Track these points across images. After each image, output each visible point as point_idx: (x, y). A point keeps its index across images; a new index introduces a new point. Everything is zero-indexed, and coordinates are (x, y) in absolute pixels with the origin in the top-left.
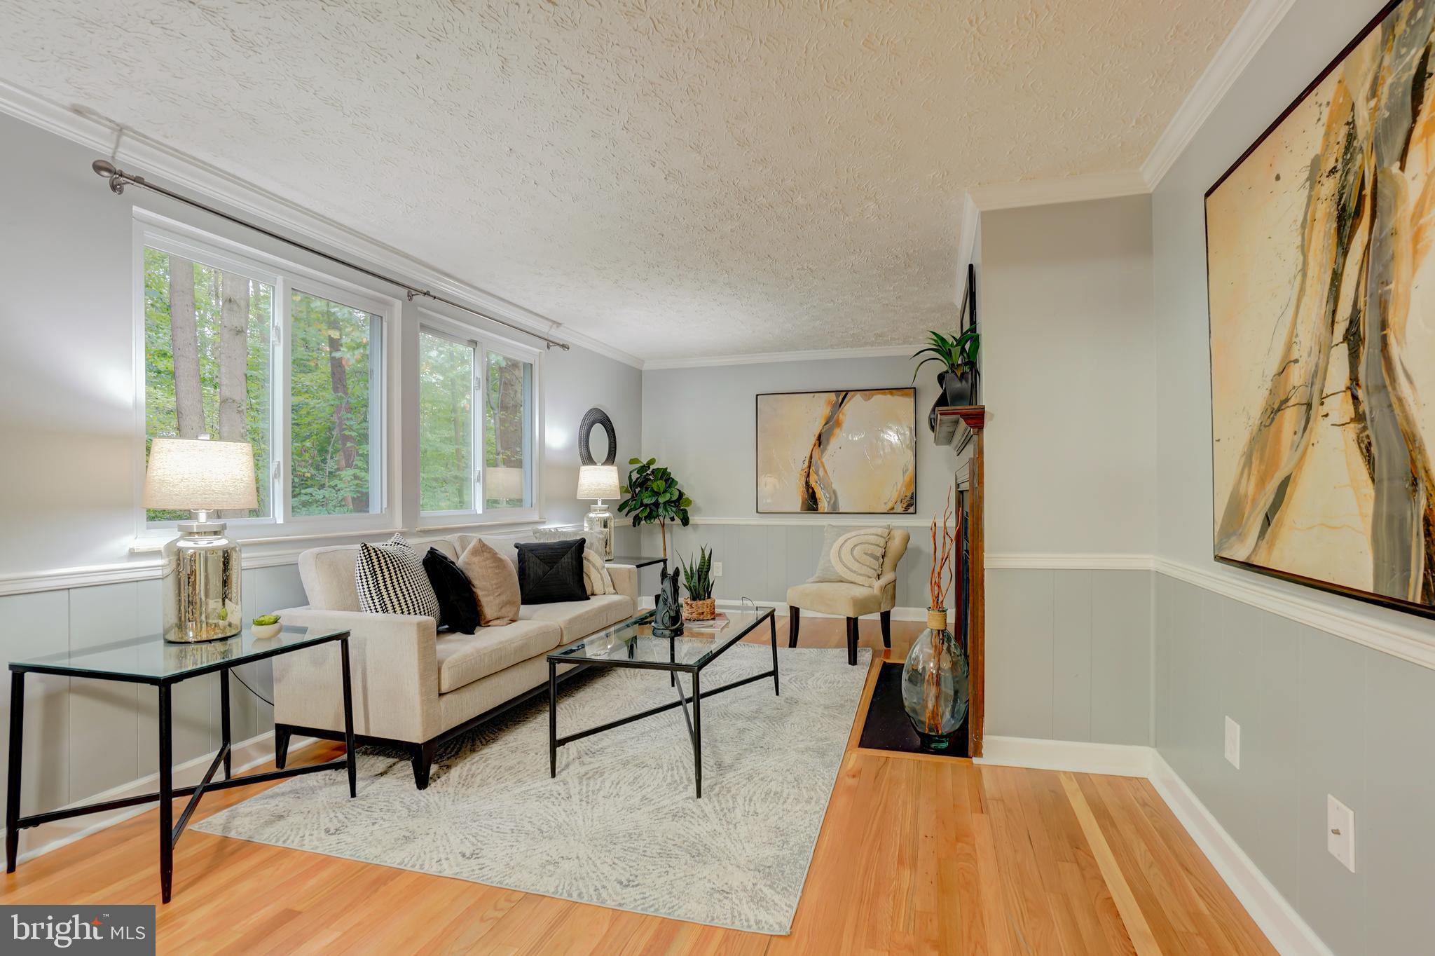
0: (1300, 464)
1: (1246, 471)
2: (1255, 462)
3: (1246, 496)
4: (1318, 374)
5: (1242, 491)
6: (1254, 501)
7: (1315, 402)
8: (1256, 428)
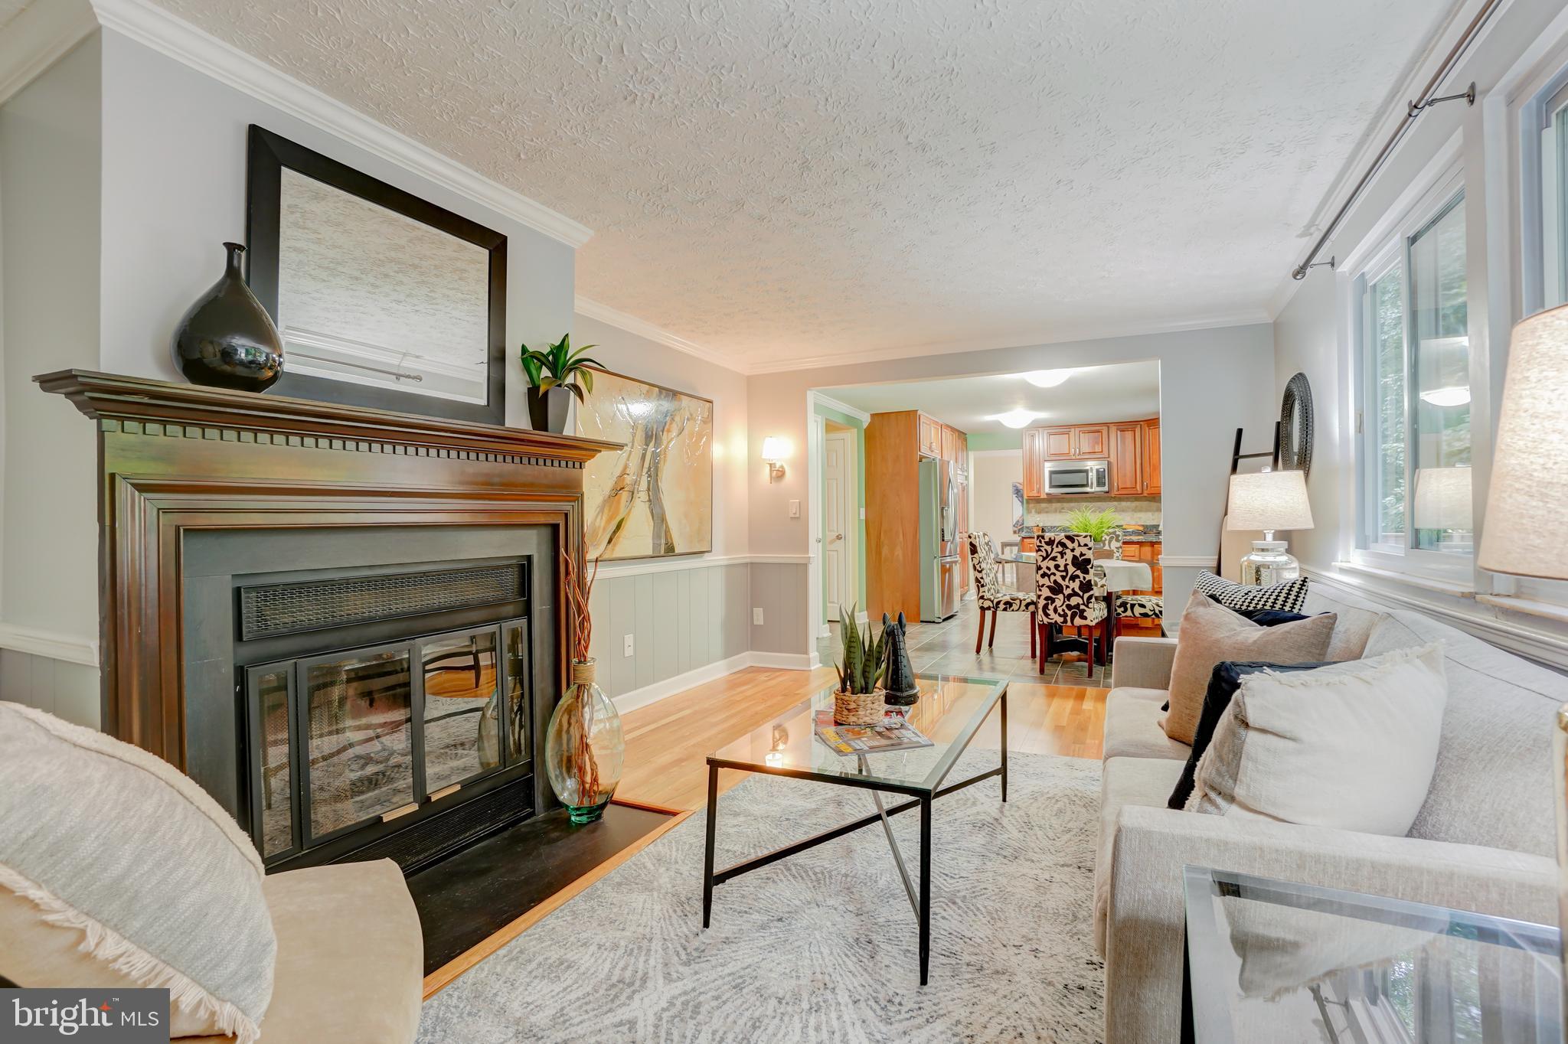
0: (628, 514)
1: (599, 517)
2: (606, 511)
3: (599, 527)
4: (636, 482)
5: (597, 524)
6: (604, 529)
7: (636, 492)
8: (607, 497)
